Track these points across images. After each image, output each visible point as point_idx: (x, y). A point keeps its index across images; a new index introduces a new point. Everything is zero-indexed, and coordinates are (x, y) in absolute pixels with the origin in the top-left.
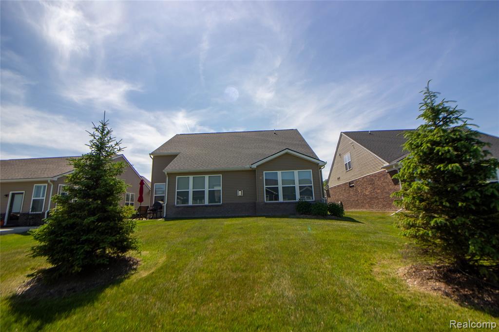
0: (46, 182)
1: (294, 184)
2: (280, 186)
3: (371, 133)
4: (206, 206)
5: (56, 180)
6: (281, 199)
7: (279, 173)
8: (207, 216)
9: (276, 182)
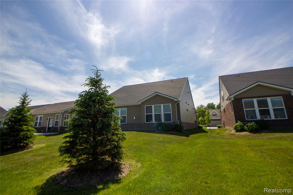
0: (59, 113)
2: (153, 114)
3: (239, 75)
5: (63, 112)
6: (154, 121)
7: (153, 106)
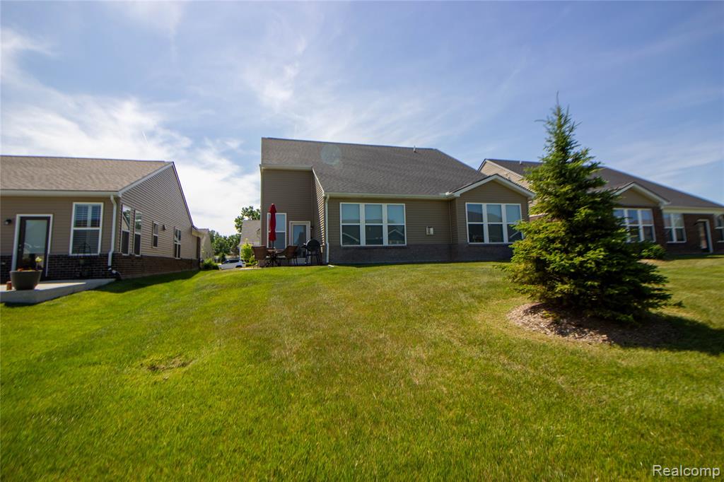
1: (501, 221)
2: (485, 223)
3: (523, 164)
4: (386, 248)
6: (487, 241)
7: (484, 205)
8: (387, 262)
9: (480, 217)
